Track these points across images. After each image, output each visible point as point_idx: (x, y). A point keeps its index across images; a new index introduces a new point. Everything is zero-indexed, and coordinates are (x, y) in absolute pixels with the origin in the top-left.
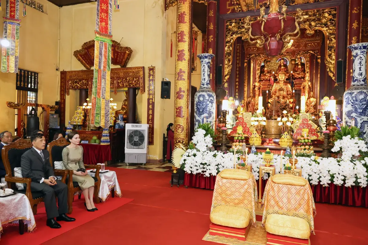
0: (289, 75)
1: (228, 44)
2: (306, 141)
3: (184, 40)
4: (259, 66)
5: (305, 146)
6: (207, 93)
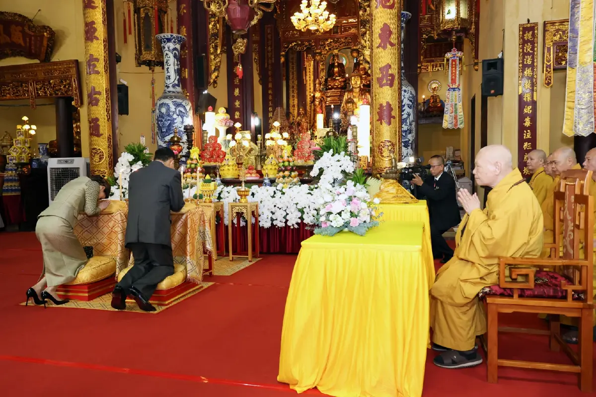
1: (213, 19)
2: (286, 164)
3: (93, 5)
4: (323, 64)
5: (284, 172)
6: (173, 100)
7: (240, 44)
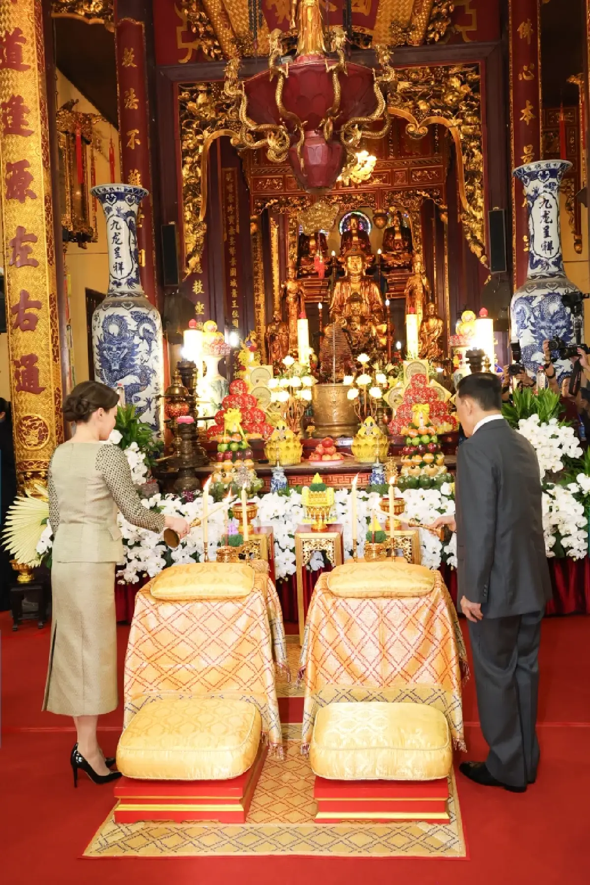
0: (374, 259)
1: (189, 159)
2: (426, 439)
3: (24, 127)
4: (293, 235)
5: (422, 455)
6: (131, 310)
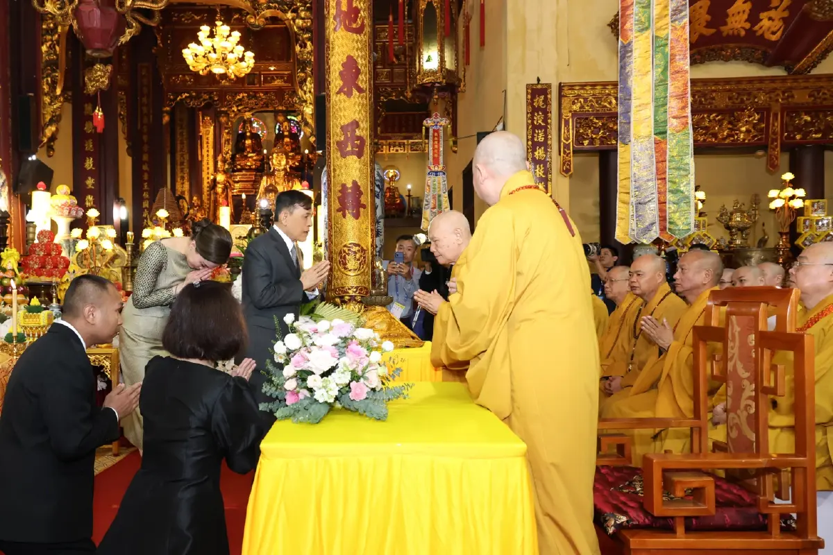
0: (302, 158)
1: (49, 37)
4: (228, 133)
7: (99, 73)
